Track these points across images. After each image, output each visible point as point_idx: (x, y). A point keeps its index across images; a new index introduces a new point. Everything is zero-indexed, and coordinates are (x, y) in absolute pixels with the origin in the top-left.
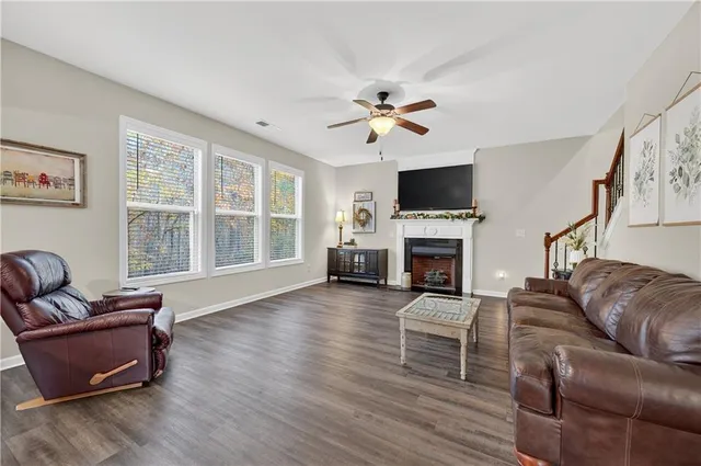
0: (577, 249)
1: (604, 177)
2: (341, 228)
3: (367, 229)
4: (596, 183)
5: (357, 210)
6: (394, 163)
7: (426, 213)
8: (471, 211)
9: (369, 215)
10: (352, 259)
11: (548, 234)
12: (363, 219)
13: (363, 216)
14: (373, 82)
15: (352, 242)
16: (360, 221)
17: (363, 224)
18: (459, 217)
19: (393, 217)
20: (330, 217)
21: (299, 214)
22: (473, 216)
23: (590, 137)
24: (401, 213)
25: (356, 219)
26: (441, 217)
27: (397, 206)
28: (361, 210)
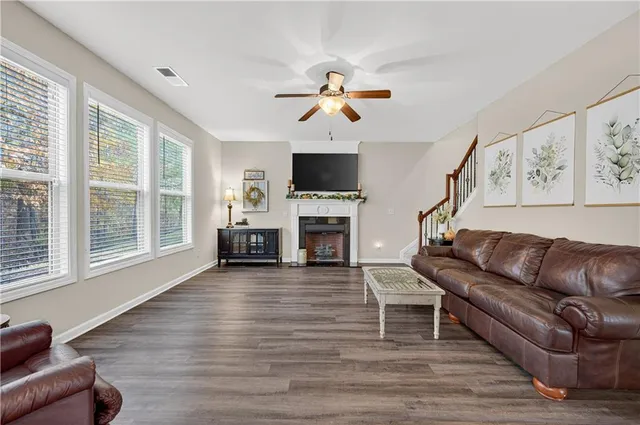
0: (443, 222)
1: (452, 173)
2: (230, 207)
3: (259, 208)
4: (449, 176)
5: (247, 189)
6: (287, 144)
7: (319, 193)
8: (357, 193)
9: (261, 195)
10: (248, 239)
11: (421, 212)
12: (255, 197)
13: (254, 195)
14: (335, 59)
15: (245, 223)
16: (250, 200)
17: (256, 203)
18: (349, 198)
19: (288, 197)
20: (217, 196)
21: (187, 190)
22: (359, 197)
23: (432, 143)
24: (296, 193)
25: (247, 198)
26: (333, 197)
27: (293, 186)
28: (252, 189)
